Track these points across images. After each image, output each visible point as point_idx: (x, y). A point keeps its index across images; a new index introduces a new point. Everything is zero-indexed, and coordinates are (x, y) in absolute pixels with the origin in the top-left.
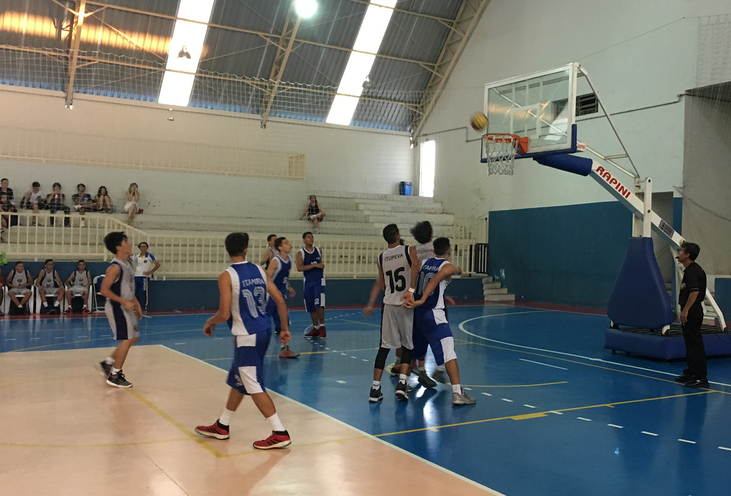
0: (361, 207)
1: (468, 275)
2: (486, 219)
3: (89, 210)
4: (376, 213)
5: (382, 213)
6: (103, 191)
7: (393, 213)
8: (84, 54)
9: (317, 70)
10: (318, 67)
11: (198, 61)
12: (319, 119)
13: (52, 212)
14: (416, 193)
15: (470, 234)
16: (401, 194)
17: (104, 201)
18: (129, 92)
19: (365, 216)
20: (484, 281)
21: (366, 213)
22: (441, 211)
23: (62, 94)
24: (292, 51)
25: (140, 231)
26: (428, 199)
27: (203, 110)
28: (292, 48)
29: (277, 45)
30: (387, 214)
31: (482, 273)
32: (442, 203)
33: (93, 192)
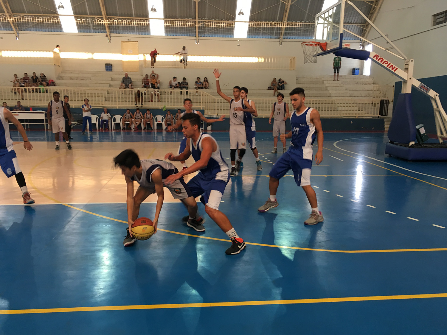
0: (325, 82)
1: (377, 117)
2: (394, 86)
3: (199, 88)
4: (332, 85)
5: (335, 85)
6: (206, 80)
7: (342, 85)
8: (199, 19)
9: (307, 12)
10: (307, 10)
11: (249, 15)
12: (310, 38)
13: (181, 89)
14: (362, 74)
15: (385, 94)
16: (353, 75)
17: (206, 84)
18: (222, 33)
19: (326, 87)
20: (385, 120)
21: (327, 85)
22: (372, 83)
23: (194, 38)
24: (291, 4)
25: (213, 97)
26: (367, 76)
27: (253, 39)
28: (291, 3)
29: (285, 3)
30: (338, 85)
31: (385, 116)
32: (373, 78)
33: (202, 80)
